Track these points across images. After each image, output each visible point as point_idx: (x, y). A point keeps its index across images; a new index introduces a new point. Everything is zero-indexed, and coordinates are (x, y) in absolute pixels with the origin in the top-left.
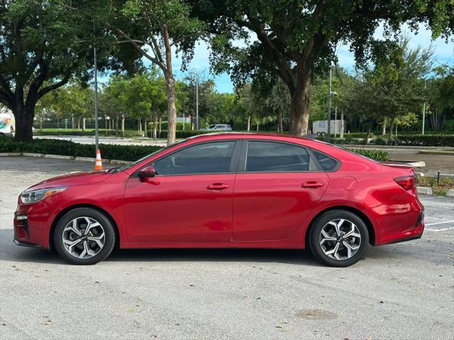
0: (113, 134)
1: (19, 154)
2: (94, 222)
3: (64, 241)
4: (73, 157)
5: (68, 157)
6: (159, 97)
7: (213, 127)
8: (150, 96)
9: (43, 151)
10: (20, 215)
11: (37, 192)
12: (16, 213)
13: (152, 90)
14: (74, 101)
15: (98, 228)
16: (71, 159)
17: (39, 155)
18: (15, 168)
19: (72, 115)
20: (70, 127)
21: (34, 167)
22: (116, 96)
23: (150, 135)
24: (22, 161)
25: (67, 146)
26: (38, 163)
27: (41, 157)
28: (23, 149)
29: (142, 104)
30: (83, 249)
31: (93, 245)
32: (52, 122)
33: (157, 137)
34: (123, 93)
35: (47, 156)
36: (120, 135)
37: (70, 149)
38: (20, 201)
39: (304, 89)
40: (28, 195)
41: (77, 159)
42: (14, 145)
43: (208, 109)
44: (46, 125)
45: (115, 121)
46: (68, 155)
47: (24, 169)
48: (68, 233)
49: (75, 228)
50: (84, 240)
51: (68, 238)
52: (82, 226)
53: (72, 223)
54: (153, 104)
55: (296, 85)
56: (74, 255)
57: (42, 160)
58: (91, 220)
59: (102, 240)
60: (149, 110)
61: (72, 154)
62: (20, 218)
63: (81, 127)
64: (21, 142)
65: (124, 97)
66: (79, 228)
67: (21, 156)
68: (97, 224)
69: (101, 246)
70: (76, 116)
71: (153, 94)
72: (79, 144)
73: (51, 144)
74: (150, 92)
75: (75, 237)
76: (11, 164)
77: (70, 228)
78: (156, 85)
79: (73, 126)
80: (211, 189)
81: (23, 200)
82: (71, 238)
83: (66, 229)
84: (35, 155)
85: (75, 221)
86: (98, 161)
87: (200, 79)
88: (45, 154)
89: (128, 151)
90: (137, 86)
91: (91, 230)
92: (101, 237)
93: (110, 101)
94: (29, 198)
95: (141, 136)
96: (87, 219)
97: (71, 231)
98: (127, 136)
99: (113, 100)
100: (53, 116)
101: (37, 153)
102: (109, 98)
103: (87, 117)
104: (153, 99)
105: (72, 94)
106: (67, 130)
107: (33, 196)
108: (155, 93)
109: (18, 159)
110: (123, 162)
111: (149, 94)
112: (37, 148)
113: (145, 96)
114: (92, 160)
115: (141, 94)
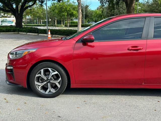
0: (53, 26)
1: (17, 33)
2: (54, 71)
3: (36, 83)
4: (38, 34)
5: (36, 34)
6: (70, 11)
7: (89, 23)
8: (66, 11)
9: (27, 32)
10: (9, 66)
11: (18, 52)
12: (6, 64)
13: (67, 8)
14: (38, 13)
15: (56, 75)
16: (37, 35)
17: (25, 33)
18: (15, 38)
19: (37, 18)
20: (36, 23)
21: (23, 38)
22: (54, 11)
23: (66, 26)
24: (18, 36)
25: (36, 30)
26: (25, 36)
27: (26, 34)
28: (19, 31)
29: (63, 13)
30: (48, 88)
31: (54, 85)
32: (30, 22)
33: (69, 27)
34: (56, 9)
35: (28, 33)
36: (55, 26)
37: (37, 31)
38: (9, 57)
39: (132, 4)
40: (14, 53)
41: (40, 35)
42: (16, 29)
43: (88, 16)
44: (28, 23)
45: (53, 21)
46: (36, 33)
47: (19, 39)
48: (38, 78)
49: (42, 75)
50: (48, 82)
51: (38, 81)
52: (47, 73)
53: (41, 72)
54: (67, 14)
55: (129, 3)
56: (42, 91)
57: (26, 35)
58: (52, 70)
59: (59, 83)
60: (66, 16)
61: (37, 33)
62: (9, 68)
63: (41, 23)
64: (18, 28)
65: (56, 11)
66: (45, 75)
67: (18, 33)
68: (56, 73)
69: (59, 86)
70: (39, 19)
71: (67, 10)
72: (40, 29)
73: (30, 29)
74: (66, 9)
75: (43, 80)
76: (14, 36)
77: (39, 75)
78: (68, 6)
79: (38, 23)
80: (131, 50)
81: (11, 56)
82: (40, 81)
83: (37, 76)
84: (24, 33)
85: (42, 70)
86: (49, 35)
87: (85, 4)
88: (27, 33)
89: (60, 31)
90: (61, 6)
91: (52, 76)
92: (59, 81)
93: (51, 13)
94: (14, 55)
95: (63, 26)
96: (50, 69)
97: (40, 76)
98: (57, 26)
99: (52, 12)
100: (30, 19)
101: (24, 32)
102: (51, 12)
103: (43, 19)
104: (68, 11)
105: (37, 10)
106: (35, 24)
107: (16, 54)
108: (68, 9)
109: (17, 35)
110: (58, 36)
111: (66, 10)
112: (24, 31)
113: (64, 10)
114: (45, 35)
115: (63, 10)
